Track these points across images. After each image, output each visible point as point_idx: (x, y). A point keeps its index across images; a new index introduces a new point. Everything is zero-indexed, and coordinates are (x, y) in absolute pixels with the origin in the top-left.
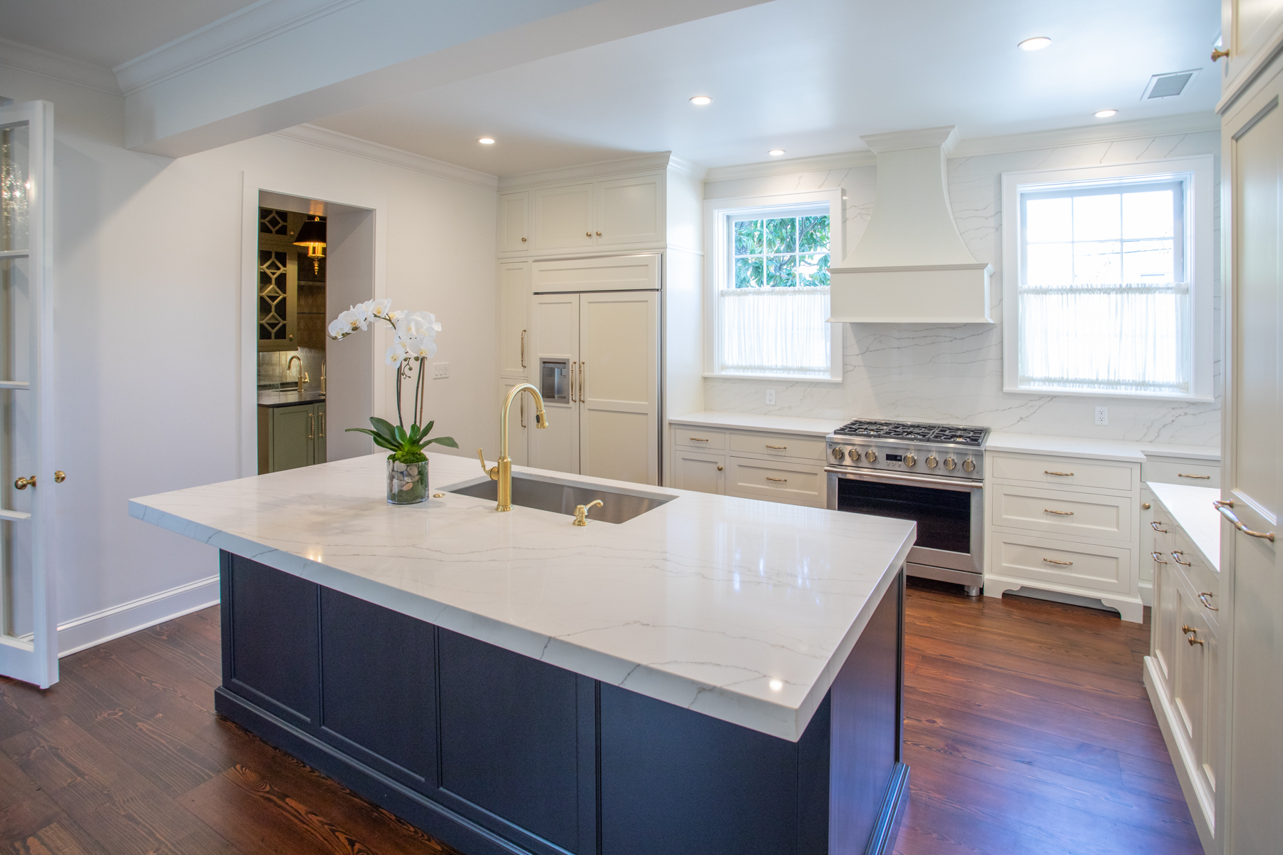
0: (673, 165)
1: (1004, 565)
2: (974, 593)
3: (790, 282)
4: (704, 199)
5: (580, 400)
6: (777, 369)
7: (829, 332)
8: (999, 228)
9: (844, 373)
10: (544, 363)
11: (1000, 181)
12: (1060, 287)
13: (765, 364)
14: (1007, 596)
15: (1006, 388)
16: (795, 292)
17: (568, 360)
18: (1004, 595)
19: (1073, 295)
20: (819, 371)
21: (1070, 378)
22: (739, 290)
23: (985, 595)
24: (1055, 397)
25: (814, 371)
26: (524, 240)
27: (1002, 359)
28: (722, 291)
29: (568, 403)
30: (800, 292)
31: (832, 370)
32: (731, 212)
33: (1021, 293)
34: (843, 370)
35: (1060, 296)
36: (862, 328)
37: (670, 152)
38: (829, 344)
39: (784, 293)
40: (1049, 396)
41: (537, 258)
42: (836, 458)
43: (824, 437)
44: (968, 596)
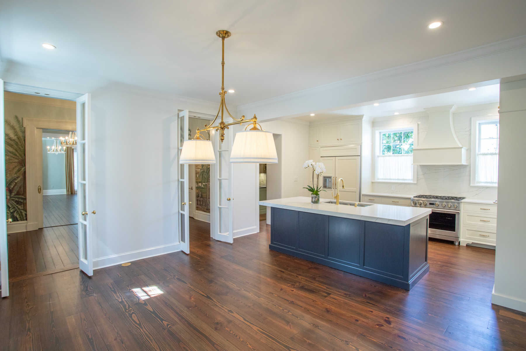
0: (364, 119)
1: (467, 236)
2: (457, 244)
3: (400, 152)
4: (373, 127)
5: (335, 188)
6: (395, 179)
7: (413, 168)
8: (470, 135)
9: (417, 180)
10: (324, 177)
11: (471, 120)
12: (491, 153)
13: (392, 178)
14: (468, 246)
15: (471, 185)
16: (402, 156)
17: (332, 176)
18: (466, 245)
19: (496, 155)
20: (409, 180)
21: (494, 182)
22: (383, 155)
23: (460, 245)
24: (488, 188)
25: (408, 180)
26: (317, 141)
27: (470, 176)
28: (378, 156)
29: (331, 189)
30: (403, 156)
31: (413, 180)
32: (381, 131)
33: (478, 155)
34: (417, 179)
35: (491, 156)
36: (423, 166)
37: (364, 115)
38: (412, 172)
39: (398, 156)
40: (486, 187)
41: (321, 146)
42: (414, 204)
43: (410, 199)
44: (455, 245)
